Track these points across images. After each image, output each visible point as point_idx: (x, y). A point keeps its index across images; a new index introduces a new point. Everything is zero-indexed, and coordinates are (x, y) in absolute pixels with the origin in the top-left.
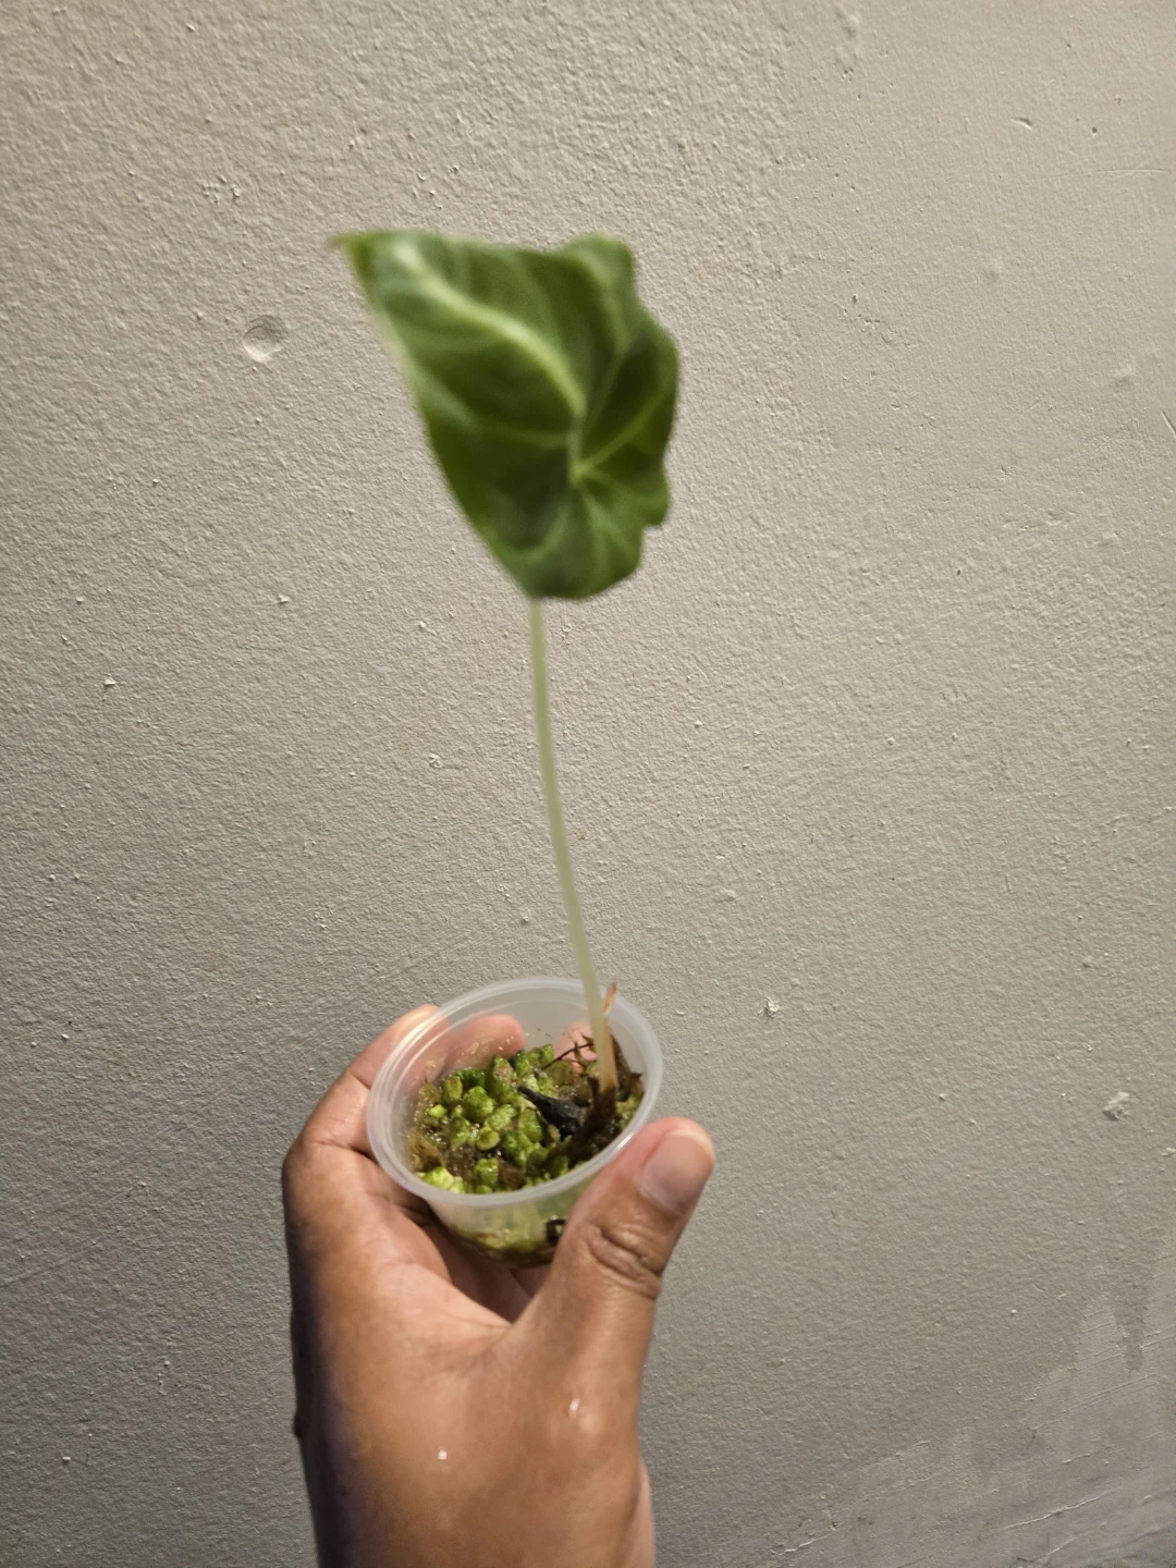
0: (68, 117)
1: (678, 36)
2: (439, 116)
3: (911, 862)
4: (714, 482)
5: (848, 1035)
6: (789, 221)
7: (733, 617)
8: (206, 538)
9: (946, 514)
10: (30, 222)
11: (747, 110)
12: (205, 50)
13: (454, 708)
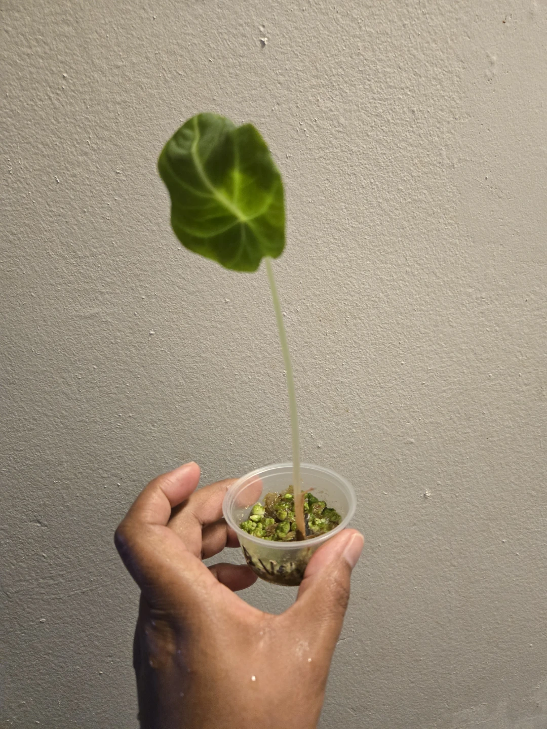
0: (157, 96)
1: (416, 64)
2: (310, 98)
3: (496, 431)
4: (418, 257)
5: (462, 509)
6: (459, 144)
7: (422, 316)
8: (197, 273)
9: (522, 274)
10: (138, 140)
11: (444, 96)
12: (216, 70)
13: (296, 351)
